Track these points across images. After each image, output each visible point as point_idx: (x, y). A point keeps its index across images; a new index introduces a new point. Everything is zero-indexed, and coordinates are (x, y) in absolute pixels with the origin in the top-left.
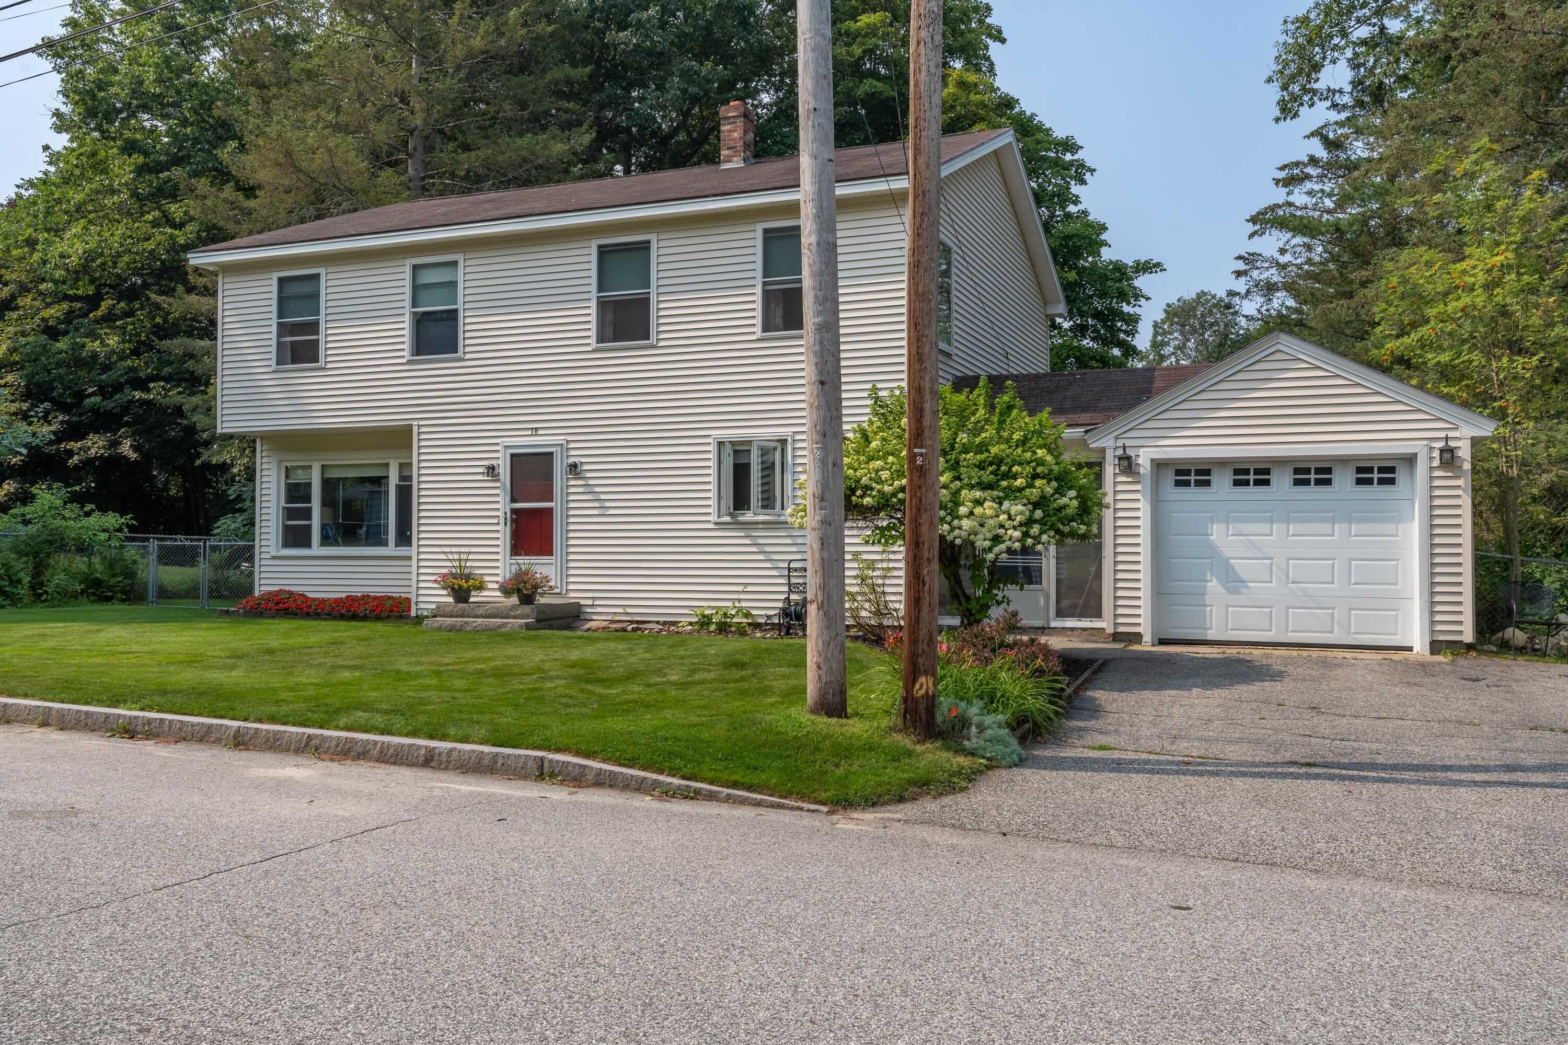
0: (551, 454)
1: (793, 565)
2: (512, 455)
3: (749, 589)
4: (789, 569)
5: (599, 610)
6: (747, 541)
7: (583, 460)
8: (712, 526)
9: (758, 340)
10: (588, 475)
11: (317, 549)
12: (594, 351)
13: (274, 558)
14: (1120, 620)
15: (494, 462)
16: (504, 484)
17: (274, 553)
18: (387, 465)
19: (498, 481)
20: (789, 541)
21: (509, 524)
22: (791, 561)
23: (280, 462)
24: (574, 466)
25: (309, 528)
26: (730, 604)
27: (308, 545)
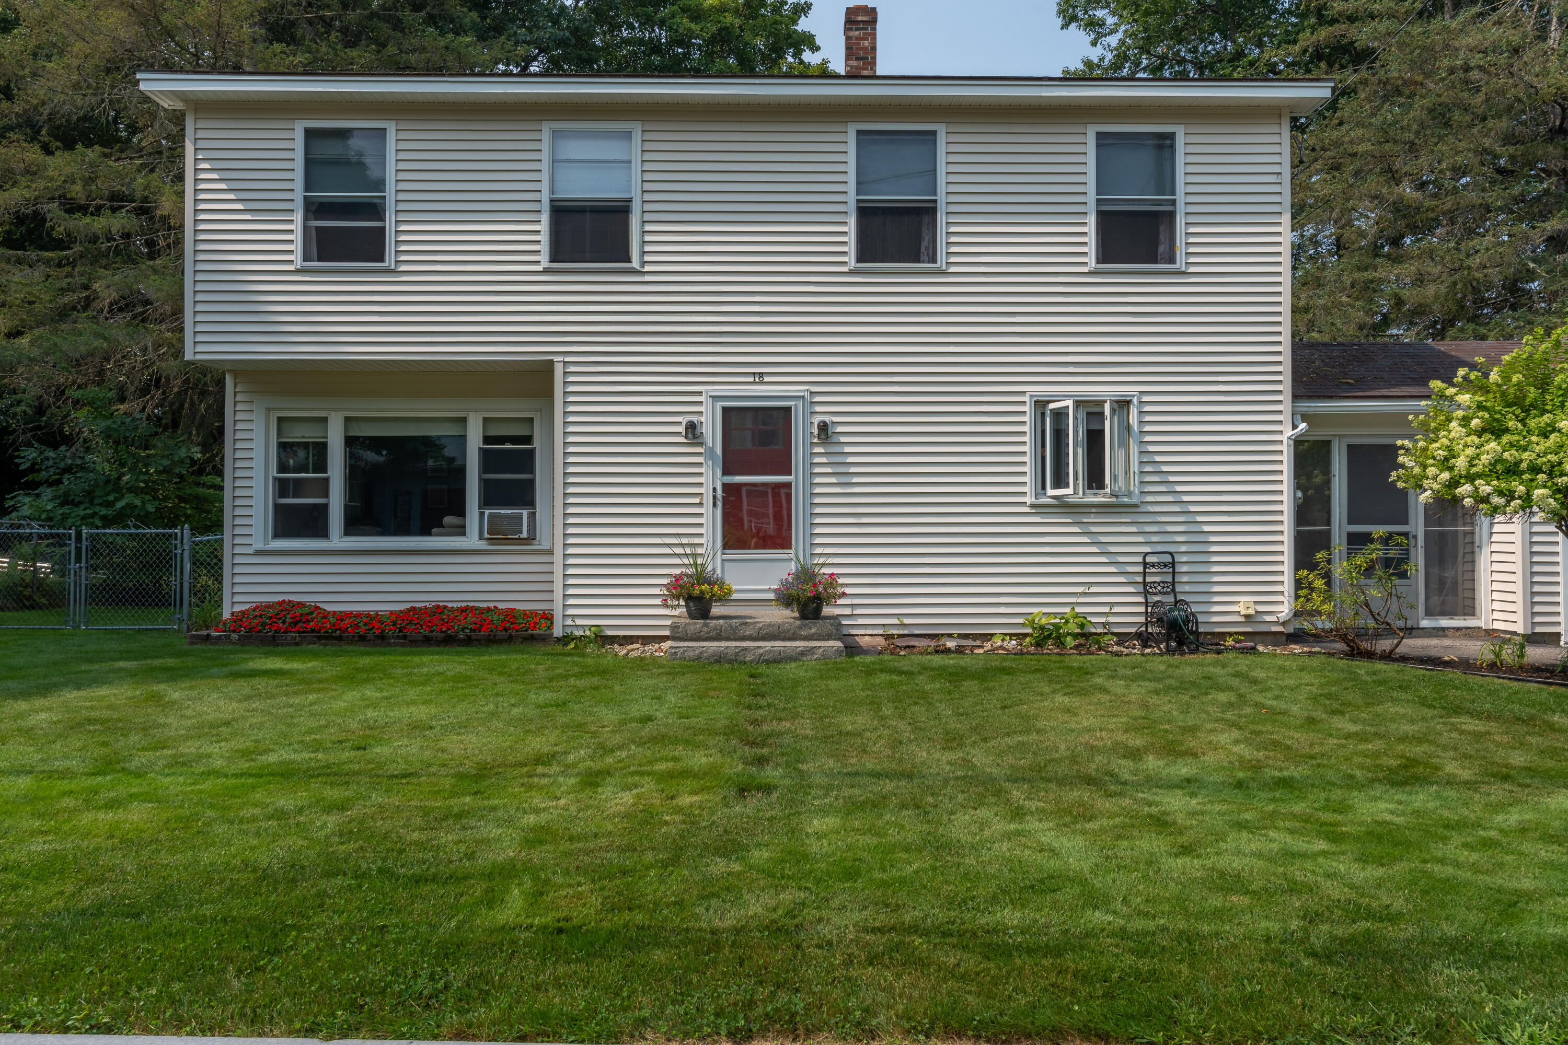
0: (788, 409)
1: (1148, 559)
2: (725, 410)
3: (1094, 589)
4: (1145, 564)
5: (861, 621)
6: (1076, 529)
7: (836, 419)
8: (1027, 510)
9: (1090, 273)
10: (843, 439)
11: (337, 539)
12: (851, 273)
13: (259, 553)
14: (1537, 619)
15: (695, 419)
16: (712, 450)
17: (260, 546)
18: (463, 420)
19: (701, 444)
20: (1133, 529)
21: (720, 504)
22: (1147, 554)
23: (269, 410)
24: (823, 427)
25: (323, 510)
26: (1067, 610)
27: (323, 533)
